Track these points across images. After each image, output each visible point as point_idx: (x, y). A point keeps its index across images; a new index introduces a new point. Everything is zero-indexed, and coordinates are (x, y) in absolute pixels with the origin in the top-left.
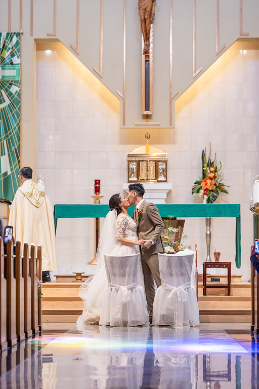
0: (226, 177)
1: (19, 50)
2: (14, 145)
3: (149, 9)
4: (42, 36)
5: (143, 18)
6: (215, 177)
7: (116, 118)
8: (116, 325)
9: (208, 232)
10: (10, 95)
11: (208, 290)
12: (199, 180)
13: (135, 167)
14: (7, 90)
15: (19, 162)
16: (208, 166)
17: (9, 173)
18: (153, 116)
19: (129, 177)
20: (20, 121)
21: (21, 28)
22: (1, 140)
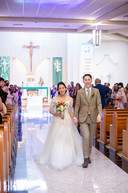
1: (10, 60)
2: (9, 76)
3: (31, 53)
4: (13, 57)
7: (26, 71)
9: (41, 90)
10: (8, 67)
11: (44, 102)
12: (40, 82)
13: (29, 79)
16: (41, 79)
18: (32, 71)
19: (28, 81)
20: (10, 72)
21: (10, 56)
22: (6, 75)
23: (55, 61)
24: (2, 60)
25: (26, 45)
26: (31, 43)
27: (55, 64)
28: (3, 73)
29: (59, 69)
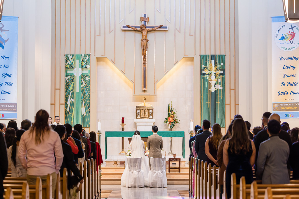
0: (179, 116)
1: (89, 62)
2: (87, 103)
3: (145, 45)
4: (99, 56)
5: (143, 49)
6: (174, 116)
7: (131, 91)
8: (131, 187)
9: (171, 140)
10: (85, 81)
11: (171, 170)
12: (167, 117)
13: (139, 112)
14: (84, 79)
15: (89, 110)
16: (171, 111)
17: (85, 115)
18: (147, 91)
20: (90, 92)
21: (90, 53)
22: (81, 101)
23: (206, 64)
24: (70, 63)
25: (131, 25)
26: (144, 19)
27: (206, 72)
28: (72, 97)
29: (216, 85)
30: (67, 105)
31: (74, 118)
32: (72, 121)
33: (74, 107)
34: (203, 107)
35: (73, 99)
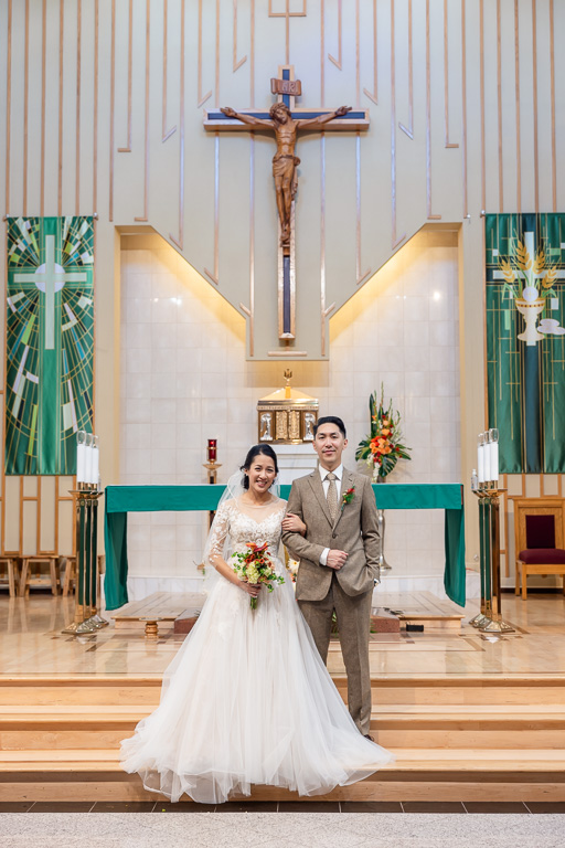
0: (406, 436)
1: (91, 243)
2: (83, 387)
3: (288, 175)
5: (279, 188)
6: (390, 435)
7: (240, 348)
10: (77, 310)
12: (366, 439)
13: (268, 420)
14: (72, 304)
15: (91, 413)
16: (379, 417)
17: (75, 429)
18: (297, 341)
19: (260, 435)
20: (92, 350)
21: (95, 210)
22: (63, 380)
23: (504, 248)
24: (22, 248)
25: (238, 110)
26: (285, 87)
27: (507, 273)
28: (31, 366)
29: (541, 322)
30: (11, 397)
31: (35, 442)
32: (30, 453)
33: (35, 403)
34: (498, 399)
35: (33, 373)
